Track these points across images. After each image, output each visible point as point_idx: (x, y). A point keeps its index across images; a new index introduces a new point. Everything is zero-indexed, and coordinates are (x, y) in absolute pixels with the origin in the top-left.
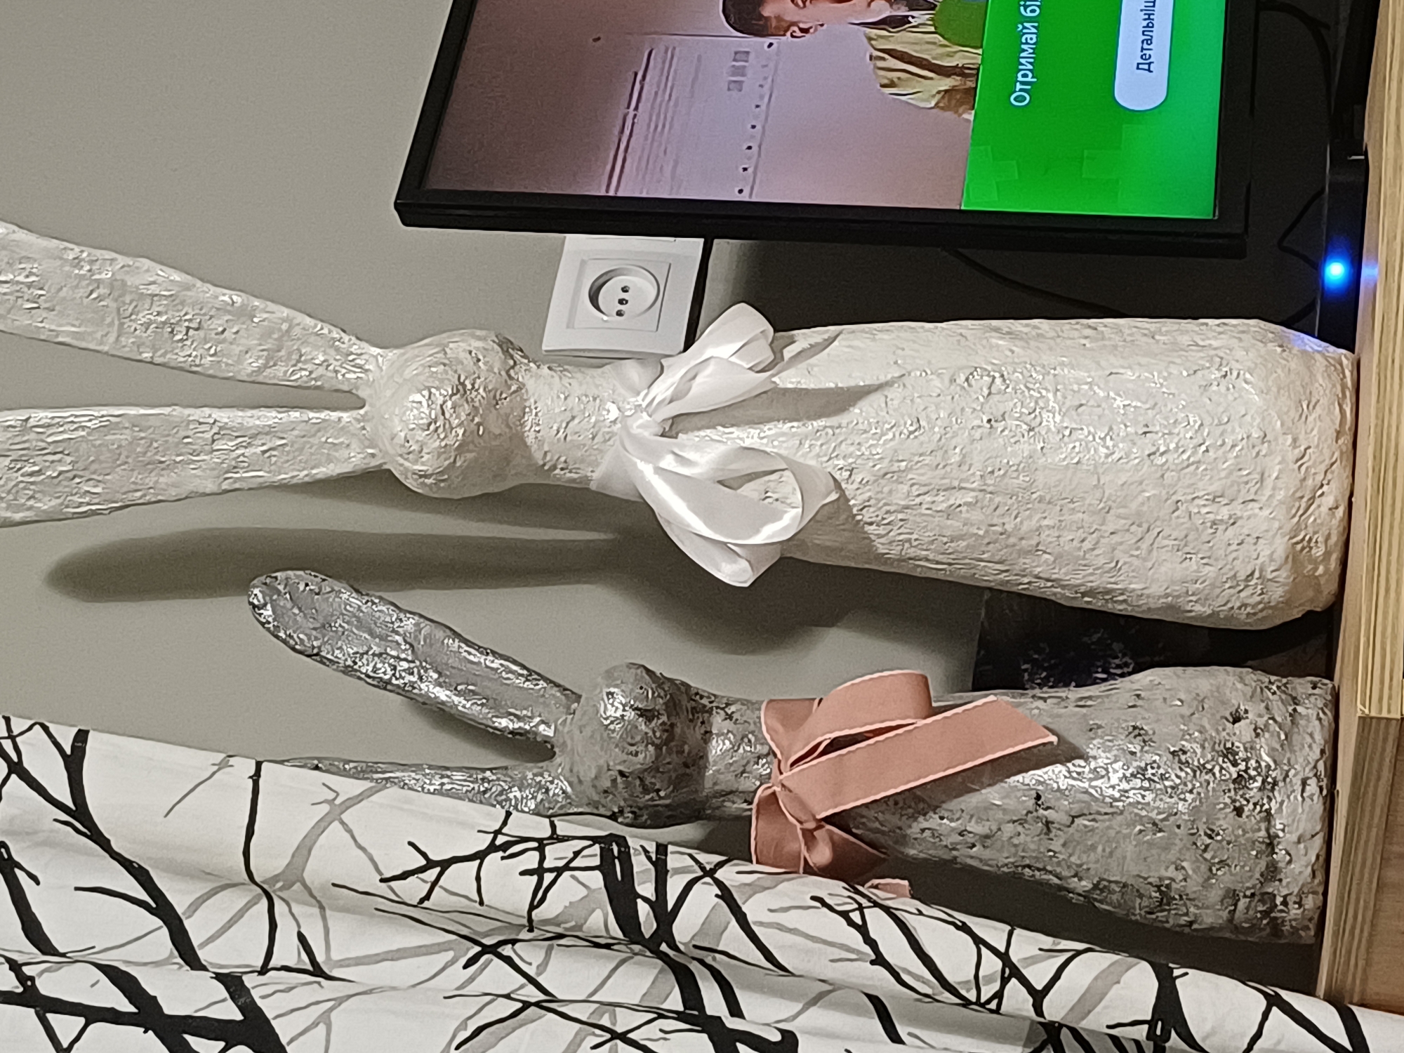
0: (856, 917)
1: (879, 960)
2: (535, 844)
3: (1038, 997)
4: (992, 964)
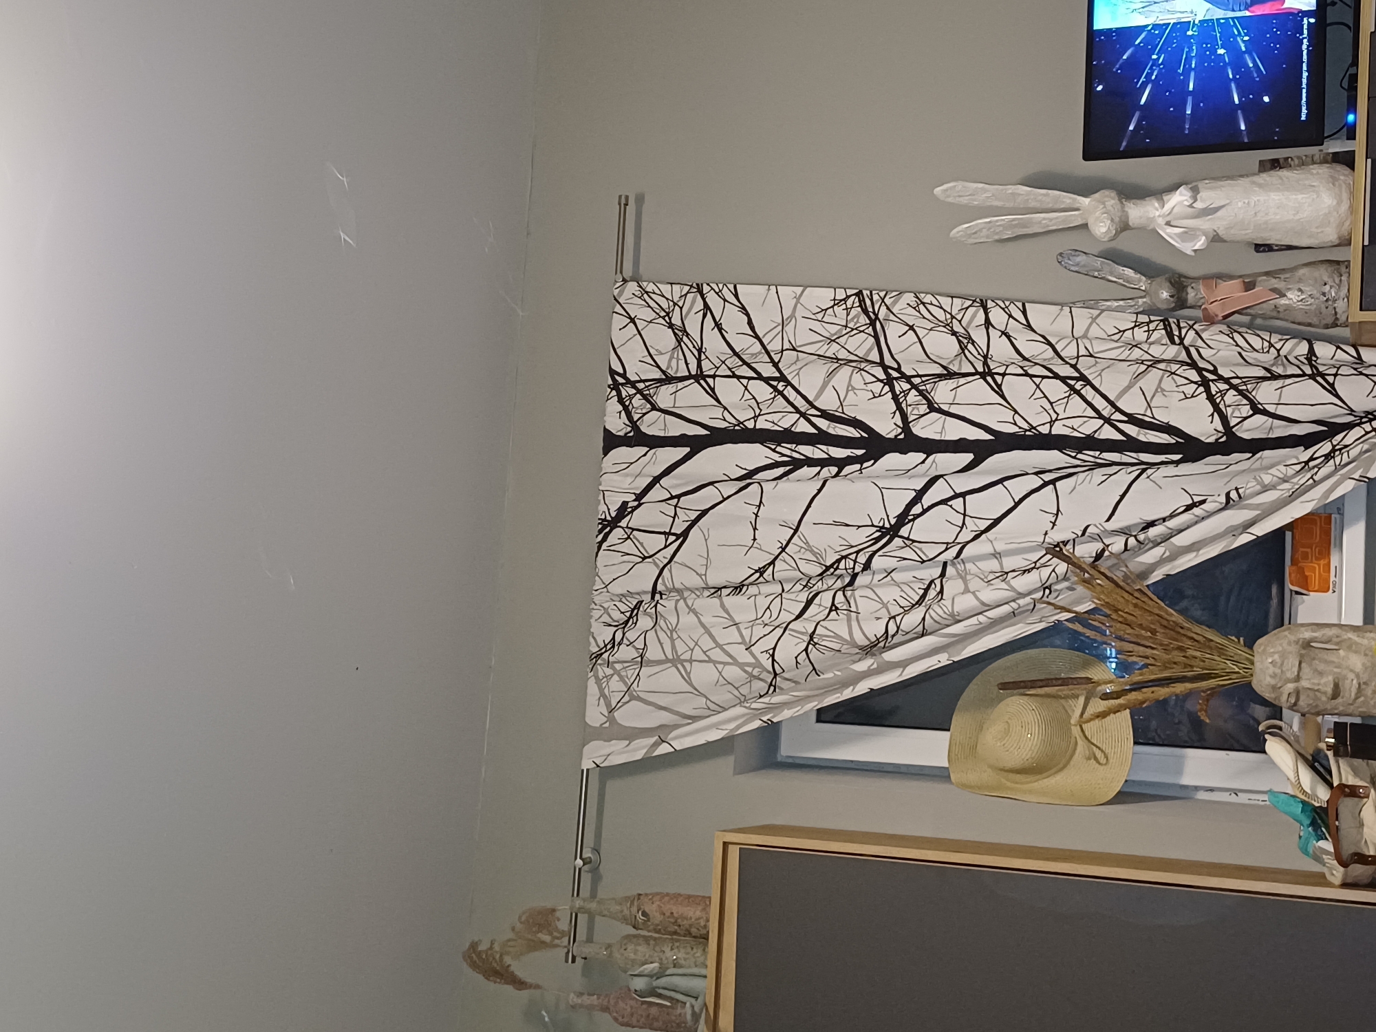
0: (1231, 335)
1: (1237, 345)
2: (1146, 324)
3: (1278, 351)
4: (1266, 344)
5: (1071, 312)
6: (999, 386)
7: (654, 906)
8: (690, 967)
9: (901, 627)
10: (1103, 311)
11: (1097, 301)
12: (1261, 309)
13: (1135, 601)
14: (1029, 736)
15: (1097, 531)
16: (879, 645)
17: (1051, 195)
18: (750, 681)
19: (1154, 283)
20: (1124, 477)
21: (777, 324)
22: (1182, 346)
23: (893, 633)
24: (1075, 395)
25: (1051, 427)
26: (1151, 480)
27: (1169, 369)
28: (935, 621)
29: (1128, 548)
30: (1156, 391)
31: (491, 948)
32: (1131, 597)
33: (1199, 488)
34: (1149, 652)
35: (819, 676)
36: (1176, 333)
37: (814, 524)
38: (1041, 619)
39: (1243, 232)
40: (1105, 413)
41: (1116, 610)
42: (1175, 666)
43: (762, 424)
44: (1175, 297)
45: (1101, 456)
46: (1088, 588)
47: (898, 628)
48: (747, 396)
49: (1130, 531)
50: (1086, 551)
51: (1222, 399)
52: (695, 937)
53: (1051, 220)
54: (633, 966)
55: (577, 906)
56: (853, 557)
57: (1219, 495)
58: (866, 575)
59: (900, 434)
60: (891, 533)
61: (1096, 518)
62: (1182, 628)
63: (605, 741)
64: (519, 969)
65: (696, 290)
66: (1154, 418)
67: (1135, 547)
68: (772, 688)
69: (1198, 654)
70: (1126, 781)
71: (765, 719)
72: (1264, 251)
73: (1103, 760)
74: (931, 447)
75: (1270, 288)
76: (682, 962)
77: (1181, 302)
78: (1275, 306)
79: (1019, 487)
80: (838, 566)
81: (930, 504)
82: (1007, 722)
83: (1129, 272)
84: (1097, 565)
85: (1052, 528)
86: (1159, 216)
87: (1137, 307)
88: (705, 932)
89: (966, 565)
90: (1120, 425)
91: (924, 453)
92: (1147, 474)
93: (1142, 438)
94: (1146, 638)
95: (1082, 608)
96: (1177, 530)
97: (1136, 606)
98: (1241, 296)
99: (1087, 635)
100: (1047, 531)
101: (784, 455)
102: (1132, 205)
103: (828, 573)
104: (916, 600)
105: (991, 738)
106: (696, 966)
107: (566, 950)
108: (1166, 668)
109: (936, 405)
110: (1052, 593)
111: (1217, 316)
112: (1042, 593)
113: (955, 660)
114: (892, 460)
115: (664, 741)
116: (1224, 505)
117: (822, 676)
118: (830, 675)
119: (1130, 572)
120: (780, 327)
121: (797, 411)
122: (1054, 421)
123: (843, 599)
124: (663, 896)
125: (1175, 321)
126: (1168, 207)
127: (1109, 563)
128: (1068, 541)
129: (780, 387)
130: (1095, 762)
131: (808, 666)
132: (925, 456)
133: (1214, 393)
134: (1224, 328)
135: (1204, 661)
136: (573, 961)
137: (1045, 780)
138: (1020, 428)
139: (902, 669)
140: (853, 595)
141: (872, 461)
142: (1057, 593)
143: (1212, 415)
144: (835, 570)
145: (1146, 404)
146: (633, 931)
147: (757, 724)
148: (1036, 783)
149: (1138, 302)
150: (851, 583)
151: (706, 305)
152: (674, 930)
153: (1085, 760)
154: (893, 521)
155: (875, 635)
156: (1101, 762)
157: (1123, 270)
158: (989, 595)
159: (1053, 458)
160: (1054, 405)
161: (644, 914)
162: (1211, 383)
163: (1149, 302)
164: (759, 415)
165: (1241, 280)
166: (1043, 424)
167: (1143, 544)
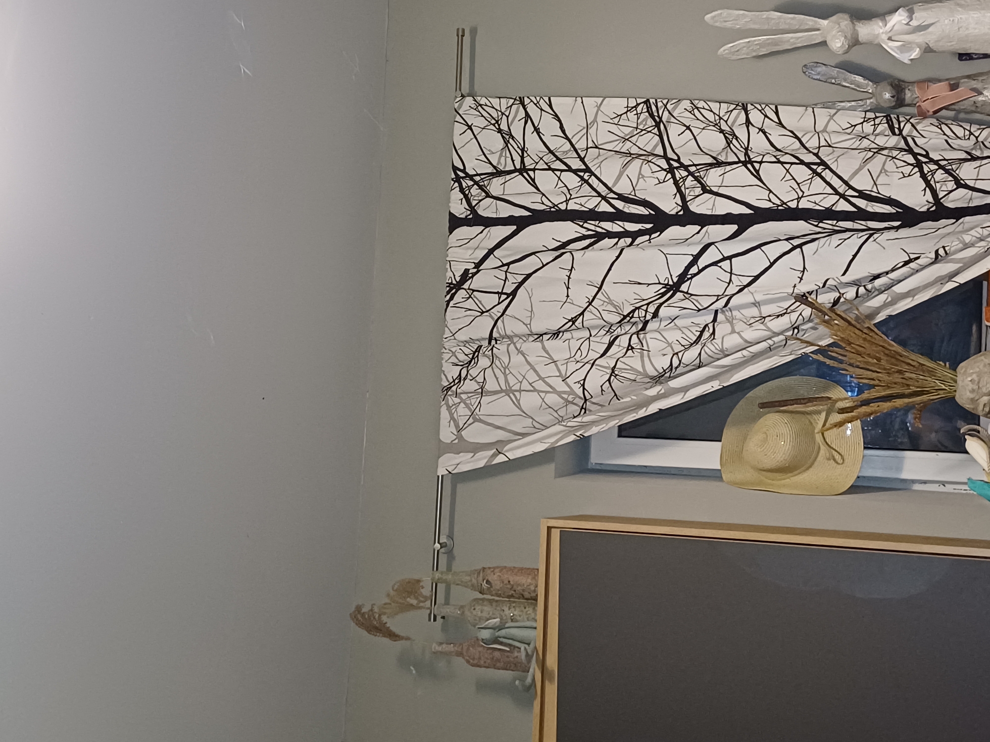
0: (939, 126)
1: (945, 134)
2: (872, 119)
3: (977, 138)
4: (967, 133)
5: (813, 112)
6: (757, 171)
7: (495, 576)
8: (523, 621)
9: (682, 361)
10: (839, 110)
11: (834, 103)
12: (963, 105)
13: (864, 336)
14: (783, 443)
15: (834, 283)
16: (666, 375)
17: (797, 18)
18: (567, 405)
19: (879, 87)
20: (856, 241)
21: (582, 128)
22: (901, 136)
23: (676, 366)
24: (817, 177)
25: (798, 202)
26: (877, 242)
27: (890, 155)
28: (709, 356)
29: (859, 296)
30: (881, 172)
31: (372, 610)
32: (861, 332)
33: (914, 248)
34: (875, 375)
35: (619, 400)
36: (897, 126)
37: (614, 283)
38: (791, 352)
39: (949, 44)
40: (841, 190)
41: (850, 344)
42: (895, 386)
43: (572, 206)
44: (895, 98)
45: (837, 224)
46: (827, 327)
47: (680, 361)
48: (560, 183)
49: (861, 283)
50: (826, 299)
51: (933, 176)
52: (527, 599)
53: (798, 38)
54: (480, 621)
55: (437, 577)
56: (644, 308)
57: (930, 253)
58: (656, 321)
59: (680, 211)
60: (674, 289)
61: (835, 274)
62: (901, 356)
63: (455, 454)
64: (393, 624)
65: (518, 102)
66: (879, 193)
67: (864, 294)
68: (583, 410)
69: (913, 376)
70: (858, 477)
71: (578, 434)
72: (966, 60)
73: (840, 461)
74: (704, 220)
75: (970, 88)
76: (518, 618)
77: (900, 102)
78: (974, 102)
79: (773, 251)
80: (633, 315)
81: (704, 266)
82: (766, 433)
83: (859, 79)
84: (834, 309)
85: (800, 282)
86: (883, 33)
87: (865, 106)
88: (533, 595)
89: (733, 312)
90: (852, 200)
91: (699, 226)
92: (874, 238)
93: (870, 209)
94: (873, 365)
95: (824, 343)
96: (896, 281)
97: (865, 339)
98: (947, 95)
99: (827, 363)
100: (795, 284)
101: (589, 230)
102: (861, 25)
103: (625, 321)
104: (694, 340)
105: (753, 445)
106: (528, 620)
107: (428, 611)
108: (889, 387)
109: (708, 188)
110: (800, 331)
111: (928, 111)
112: (791, 332)
113: (725, 386)
114: (674, 231)
115: (500, 453)
116: (934, 260)
117: (622, 401)
118: (628, 399)
119: (860, 313)
120: (585, 130)
121: (599, 195)
122: (801, 198)
123: (637, 340)
124: (502, 569)
125: (896, 116)
126: (890, 25)
127: (844, 307)
128: (812, 292)
129: (586, 177)
130: (834, 462)
131: (609, 393)
132: (700, 227)
133: (926, 172)
134: (934, 121)
135: (918, 382)
136: (435, 620)
137: (796, 477)
138: (774, 204)
139: (683, 393)
140: (645, 338)
141: (659, 233)
142: (804, 331)
143: (925, 189)
144: (631, 318)
145: (873, 183)
146: (481, 596)
147: (572, 438)
148: (788, 480)
149: (866, 102)
150: (643, 329)
151: (526, 113)
152: (510, 594)
153: (826, 461)
154: (675, 280)
155: (663, 368)
156: (839, 462)
157: (855, 77)
158: (751, 334)
159: (800, 227)
160: (800, 185)
161: (488, 582)
162: (923, 164)
163: (875, 102)
164: (570, 199)
165: (947, 82)
166: (792, 200)
167: (870, 292)
